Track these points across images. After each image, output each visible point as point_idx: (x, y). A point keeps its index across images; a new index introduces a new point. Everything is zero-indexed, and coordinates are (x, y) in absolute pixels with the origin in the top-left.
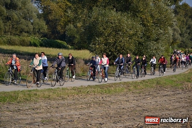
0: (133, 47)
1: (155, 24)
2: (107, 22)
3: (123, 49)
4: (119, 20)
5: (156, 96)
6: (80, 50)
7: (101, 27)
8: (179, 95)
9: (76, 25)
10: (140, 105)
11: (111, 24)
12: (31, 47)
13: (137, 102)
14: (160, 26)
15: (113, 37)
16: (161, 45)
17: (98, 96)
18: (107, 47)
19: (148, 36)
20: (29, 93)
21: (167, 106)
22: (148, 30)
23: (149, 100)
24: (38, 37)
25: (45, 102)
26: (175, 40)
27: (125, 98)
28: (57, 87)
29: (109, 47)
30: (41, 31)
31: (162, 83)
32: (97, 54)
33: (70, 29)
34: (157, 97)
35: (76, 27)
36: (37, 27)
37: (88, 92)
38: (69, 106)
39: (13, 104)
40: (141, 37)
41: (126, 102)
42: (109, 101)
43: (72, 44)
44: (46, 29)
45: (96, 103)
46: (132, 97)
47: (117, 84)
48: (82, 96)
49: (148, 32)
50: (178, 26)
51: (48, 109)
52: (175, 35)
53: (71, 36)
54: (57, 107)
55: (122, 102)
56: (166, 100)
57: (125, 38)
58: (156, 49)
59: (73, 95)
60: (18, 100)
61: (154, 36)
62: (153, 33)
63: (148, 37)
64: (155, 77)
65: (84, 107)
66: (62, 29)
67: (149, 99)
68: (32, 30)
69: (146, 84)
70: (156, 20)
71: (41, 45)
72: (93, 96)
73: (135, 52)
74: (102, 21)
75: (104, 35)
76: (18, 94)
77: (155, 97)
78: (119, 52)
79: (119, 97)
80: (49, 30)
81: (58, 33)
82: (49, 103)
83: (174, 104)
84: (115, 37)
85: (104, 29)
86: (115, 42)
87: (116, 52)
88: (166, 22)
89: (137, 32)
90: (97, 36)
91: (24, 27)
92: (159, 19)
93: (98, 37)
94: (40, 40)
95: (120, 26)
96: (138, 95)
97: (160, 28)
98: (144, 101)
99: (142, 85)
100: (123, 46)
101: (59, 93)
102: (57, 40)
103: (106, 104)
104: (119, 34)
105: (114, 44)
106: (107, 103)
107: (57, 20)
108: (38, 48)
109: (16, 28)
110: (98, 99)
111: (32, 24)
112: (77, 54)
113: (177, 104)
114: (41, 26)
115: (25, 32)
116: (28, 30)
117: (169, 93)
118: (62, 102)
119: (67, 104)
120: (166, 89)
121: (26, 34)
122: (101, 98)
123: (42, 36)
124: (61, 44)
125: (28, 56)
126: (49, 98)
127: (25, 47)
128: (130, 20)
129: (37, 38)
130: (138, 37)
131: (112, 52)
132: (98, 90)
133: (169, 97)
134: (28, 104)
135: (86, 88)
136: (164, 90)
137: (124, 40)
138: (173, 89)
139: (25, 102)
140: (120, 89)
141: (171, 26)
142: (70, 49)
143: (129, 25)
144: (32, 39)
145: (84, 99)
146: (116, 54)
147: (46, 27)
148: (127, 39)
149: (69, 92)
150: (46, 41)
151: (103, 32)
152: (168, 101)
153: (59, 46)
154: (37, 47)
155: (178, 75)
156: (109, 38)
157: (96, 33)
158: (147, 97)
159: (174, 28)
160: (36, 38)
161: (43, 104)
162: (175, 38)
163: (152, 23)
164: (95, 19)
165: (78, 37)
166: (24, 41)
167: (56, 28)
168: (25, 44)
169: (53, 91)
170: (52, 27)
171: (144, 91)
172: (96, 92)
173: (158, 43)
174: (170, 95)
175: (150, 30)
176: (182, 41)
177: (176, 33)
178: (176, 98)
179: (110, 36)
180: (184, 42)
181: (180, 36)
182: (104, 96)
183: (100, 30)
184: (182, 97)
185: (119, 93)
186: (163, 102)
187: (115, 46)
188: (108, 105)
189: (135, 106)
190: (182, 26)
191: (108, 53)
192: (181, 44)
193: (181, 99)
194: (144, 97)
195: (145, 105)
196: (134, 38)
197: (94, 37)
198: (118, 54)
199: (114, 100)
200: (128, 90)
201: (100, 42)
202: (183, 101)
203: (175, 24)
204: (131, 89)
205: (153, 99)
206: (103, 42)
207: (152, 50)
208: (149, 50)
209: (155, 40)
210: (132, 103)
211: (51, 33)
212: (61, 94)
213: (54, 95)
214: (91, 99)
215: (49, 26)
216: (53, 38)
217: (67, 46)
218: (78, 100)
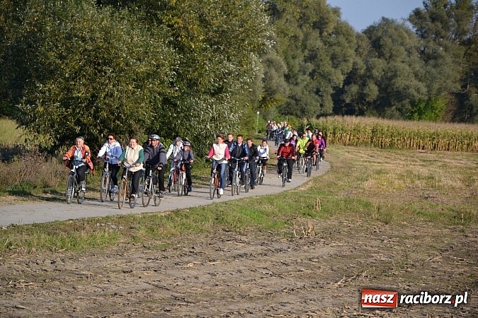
0: (146, 113)
1: (211, 46)
2: (69, 37)
3: (118, 118)
4: (106, 31)
5: (213, 256)
7: (51, 49)
8: (281, 254)
10: (163, 284)
11: (83, 42)
13: (156, 274)
14: (227, 52)
15: (87, 83)
16: (231, 108)
17: (40, 257)
18: (70, 111)
19: (190, 80)
21: (243, 286)
22: (190, 63)
23: (192, 268)
26: (270, 93)
27: (121, 264)
29: (74, 110)
31: (230, 219)
32: (39, 132)
34: (214, 261)
37: (10, 244)
40: (172, 83)
41: (123, 274)
42: (72, 272)
45: (35, 278)
46: (140, 260)
47: (98, 221)
49: (190, 67)
50: (281, 51)
52: (271, 78)
55: (112, 275)
56: (242, 268)
57: (124, 85)
58: (213, 117)
61: (209, 81)
62: (206, 70)
63: (192, 84)
67: (191, 265)
69: (185, 220)
70: (216, 32)
72: (25, 258)
73: (152, 128)
74: (53, 33)
75: (62, 75)
77: (210, 261)
78: (105, 127)
79: (102, 259)
83: (265, 282)
84: (92, 81)
85: (61, 57)
86: (93, 96)
87: (96, 126)
88: (243, 40)
89: (158, 66)
90: (38, 78)
92: (223, 31)
93: (42, 81)
95: (107, 49)
96: (159, 255)
97: (228, 57)
98: (175, 273)
99: (172, 225)
100: (117, 108)
103: (64, 282)
104: (105, 73)
105: (91, 103)
106: (67, 278)
110: (38, 267)
113: (275, 280)
117: (250, 249)
120: (244, 238)
122: (48, 262)
128: (137, 31)
130: (162, 82)
131: (86, 125)
132: (39, 238)
133: (249, 262)
135: (5, 232)
136: (235, 240)
137: (120, 94)
138: (262, 237)
140: (106, 235)
141: (260, 50)
143: (136, 46)
146: (95, 132)
148: (130, 88)
151: (57, 67)
152: (246, 273)
155: (277, 196)
156: (75, 85)
157: (37, 70)
158: (186, 259)
159: (269, 56)
162: (270, 88)
163: (204, 41)
164: (35, 26)
171: (179, 243)
172: (36, 244)
173: (221, 101)
174: (254, 253)
175: (198, 62)
176: (292, 97)
177: (273, 71)
178: (270, 262)
179: (80, 79)
180: (296, 100)
181: (286, 81)
182: (58, 256)
183: (49, 59)
184: (288, 261)
185: (102, 249)
186: (234, 276)
187: (92, 107)
188: (70, 285)
189: (151, 287)
190: (290, 53)
191: (72, 128)
192: (288, 104)
193: (284, 267)
194: (178, 260)
195: (179, 283)
196: (151, 85)
197: (31, 81)
198: (101, 132)
199: (88, 268)
200: (130, 240)
201: (50, 94)
202: (290, 271)
203: (270, 47)
204: (139, 235)
205: (202, 267)
206: (58, 95)
207: (203, 121)
208: (194, 122)
209: (212, 91)
210: (140, 277)
214: (17, 266)
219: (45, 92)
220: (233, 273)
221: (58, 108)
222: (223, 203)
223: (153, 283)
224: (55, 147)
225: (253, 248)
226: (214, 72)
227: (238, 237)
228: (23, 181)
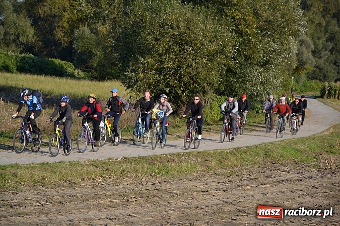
0: (215, 78)
1: (262, 31)
2: (162, 26)
3: (194, 82)
4: (188, 21)
5: (264, 181)
6: (104, 80)
7: (149, 34)
8: (311, 180)
9: (96, 29)
10: (230, 200)
11: (172, 29)
13: (224, 193)
14: (273, 36)
15: (174, 57)
16: (274, 74)
17: (144, 180)
18: (162, 77)
19: (246, 55)
21: (286, 203)
22: (246, 44)
23: (250, 190)
24: (13, 51)
25: (35, 192)
26: (301, 64)
27: (200, 186)
28: (59, 161)
29: (165, 76)
30: (21, 40)
31: (275, 155)
32: (140, 91)
33: (83, 38)
34: (265, 185)
35: (94, 33)
36: (12, 31)
37: (124, 171)
38: (85, 199)
40: (234, 58)
41: (202, 193)
42: (166, 191)
43: (87, 69)
44: (31, 36)
45: (141, 195)
46: (213, 183)
47: (183, 155)
48: (111, 180)
49: (246, 46)
50: (309, 33)
51: (42, 205)
52: (302, 53)
53: (85, 51)
54: (60, 203)
55: (195, 194)
56: (284, 190)
57: (200, 59)
58: (262, 82)
59: (93, 177)
61: (260, 56)
62: (258, 49)
63: (247, 58)
64: (261, 142)
65: (116, 203)
66: (64, 36)
67: (249, 187)
68: (2, 37)
69: (243, 155)
70: (265, 21)
71: (22, 69)
72: (134, 181)
73: (219, 89)
75: (156, 52)
77: (262, 184)
78: (187, 88)
79: (186, 182)
80: (38, 37)
81: (57, 43)
82: (43, 193)
83: (301, 200)
84: (178, 56)
85: (156, 40)
86: (178, 67)
87: (180, 88)
88: (284, 28)
89: (224, 46)
90: (140, 54)
92: (270, 21)
93: (142, 56)
95: (189, 34)
96: (226, 179)
97: (273, 40)
98: (238, 192)
99: (234, 158)
100: (195, 75)
101: (64, 173)
102: (54, 60)
103: (161, 198)
104: (187, 51)
105: (176, 71)
106: (163, 195)
107: (55, 16)
108: (14, 75)
110: (144, 187)
111: (2, 23)
112: (98, 89)
113: (308, 199)
114: (21, 29)
117: (289, 176)
118: (71, 191)
119: (81, 197)
120: (285, 168)
122: (150, 183)
123: (24, 49)
126: (42, 182)
128: (210, 21)
129: (13, 54)
130: (227, 57)
131: (173, 87)
132: (143, 167)
133: (290, 185)
135: (120, 162)
136: (279, 169)
137: (197, 65)
138: (298, 168)
140: (189, 165)
141: (296, 34)
142: (83, 78)
144: (1, 55)
145: (116, 187)
146: (179, 92)
147: (31, 31)
148: (204, 61)
149: (85, 170)
150: (30, 61)
151: (153, 46)
152: (288, 193)
153: (60, 73)
154: (12, 73)
155: (308, 138)
157: (139, 48)
158: (245, 183)
159: (300, 38)
160: (9, 53)
161: (30, 195)
162: (301, 60)
163: (256, 28)
165: (98, 53)
167: (52, 35)
169: (50, 168)
170: (45, 31)
171: (240, 171)
172: (141, 171)
173: (268, 70)
174: (293, 179)
175: (252, 43)
176: (317, 67)
177: (304, 49)
178: (304, 186)
179: (169, 54)
180: (319, 69)
181: (312, 55)
182: (156, 180)
183: (147, 41)
184: (317, 185)
185: (186, 175)
186: (279, 195)
187: (177, 75)
188: (166, 200)
189: (221, 202)
190: (316, 35)
191: (163, 89)
192: (314, 72)
193: (314, 189)
194: (240, 184)
195: (241, 200)
196: (219, 59)
197: (135, 56)
198: (183, 92)
199: (177, 188)
200: (205, 169)
201: (148, 66)
202: (318, 193)
203: (303, 32)
204: (212, 165)
205: (257, 189)
206: (153, 66)
207: (255, 84)
208: (248, 85)
209: (262, 64)
210: (214, 196)
211: (42, 44)
212: (67, 175)
213: (54, 176)
214: (129, 186)
215: (37, 29)
216: (46, 55)
217: (76, 71)
218: (104, 188)
219: (145, 64)
220: (279, 193)
221: (153, 75)
222: (269, 143)
223: (223, 200)
225: (292, 176)
226: (263, 50)
227: (281, 167)
228: (129, 126)
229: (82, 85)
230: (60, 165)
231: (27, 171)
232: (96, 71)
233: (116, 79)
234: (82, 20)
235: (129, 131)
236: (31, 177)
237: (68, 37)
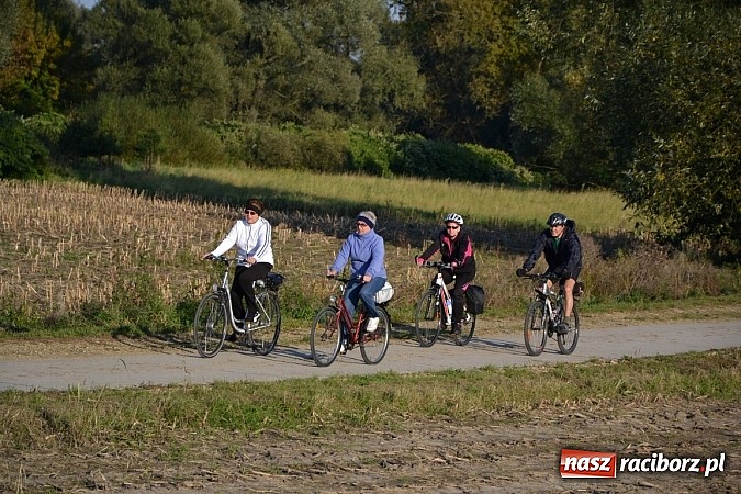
6: (578, 189)
7: (677, 86)
9: (561, 77)
11: (727, 73)
12: (353, 178)
15: (733, 136)
17: (670, 407)
18: (706, 179)
20: (357, 388)
24: (382, 129)
25: (433, 433)
28: (484, 366)
29: (712, 178)
30: (398, 102)
32: (657, 213)
33: (531, 99)
35: (558, 87)
36: (378, 85)
37: (624, 387)
38: (541, 450)
39: (289, 438)
42: (719, 431)
43: (541, 164)
44: (418, 94)
45: (664, 439)
48: (598, 407)
51: (448, 462)
53: (537, 128)
54: (487, 457)
59: (557, 400)
60: (312, 423)
66: (491, 93)
68: (357, 98)
71: (398, 169)
72: (647, 409)
74: (680, 60)
75: (694, 125)
76: (310, 393)
80: (434, 97)
81: (475, 111)
82: (449, 435)
85: (693, 97)
90: (657, 129)
91: (320, 83)
93: (663, 135)
94: (394, 146)
101: (493, 393)
102: (469, 146)
107: (470, 51)
108: (383, 180)
109: (285, 89)
110: (669, 423)
111: (357, 70)
114: (398, 80)
115: (326, 108)
116: (338, 100)
118: (508, 432)
119: (533, 443)
121: (330, 117)
122: (682, 415)
123: (403, 124)
124: (487, 161)
125: (339, 217)
126: (447, 412)
127: (323, 175)
129: (380, 134)
131: (730, 201)
132: (667, 379)
134: (357, 441)
135: (616, 368)
139: (342, 429)
142: (531, 185)
144: (354, 137)
145: (609, 423)
147: (419, 84)
149: (539, 385)
150: (418, 149)
151: (687, 113)
153: (482, 174)
154: (380, 176)
156: (714, 140)
157: (656, 117)
160: (372, 133)
161: (422, 441)
164: (653, 49)
165: (567, 132)
166: (318, 146)
167: (465, 91)
168: (325, 162)
169: (464, 383)
170: (448, 84)
172: (662, 388)
179: (721, 130)
182: (697, 407)
183: (674, 101)
191: (709, 206)
197: (645, 135)
201: (675, 155)
206: (687, 156)
211: (442, 113)
212: (500, 396)
213: (472, 399)
214: (637, 421)
215: (432, 81)
216: (452, 136)
217: (517, 170)
218: (582, 425)
219: (667, 152)
221: (687, 175)
224: (683, 235)
228: (635, 289)
229: (532, 201)
230: (486, 375)
231: (415, 387)
232: (561, 170)
233: (605, 185)
234: (528, 59)
235: (635, 301)
236: (425, 402)
237: (499, 97)
